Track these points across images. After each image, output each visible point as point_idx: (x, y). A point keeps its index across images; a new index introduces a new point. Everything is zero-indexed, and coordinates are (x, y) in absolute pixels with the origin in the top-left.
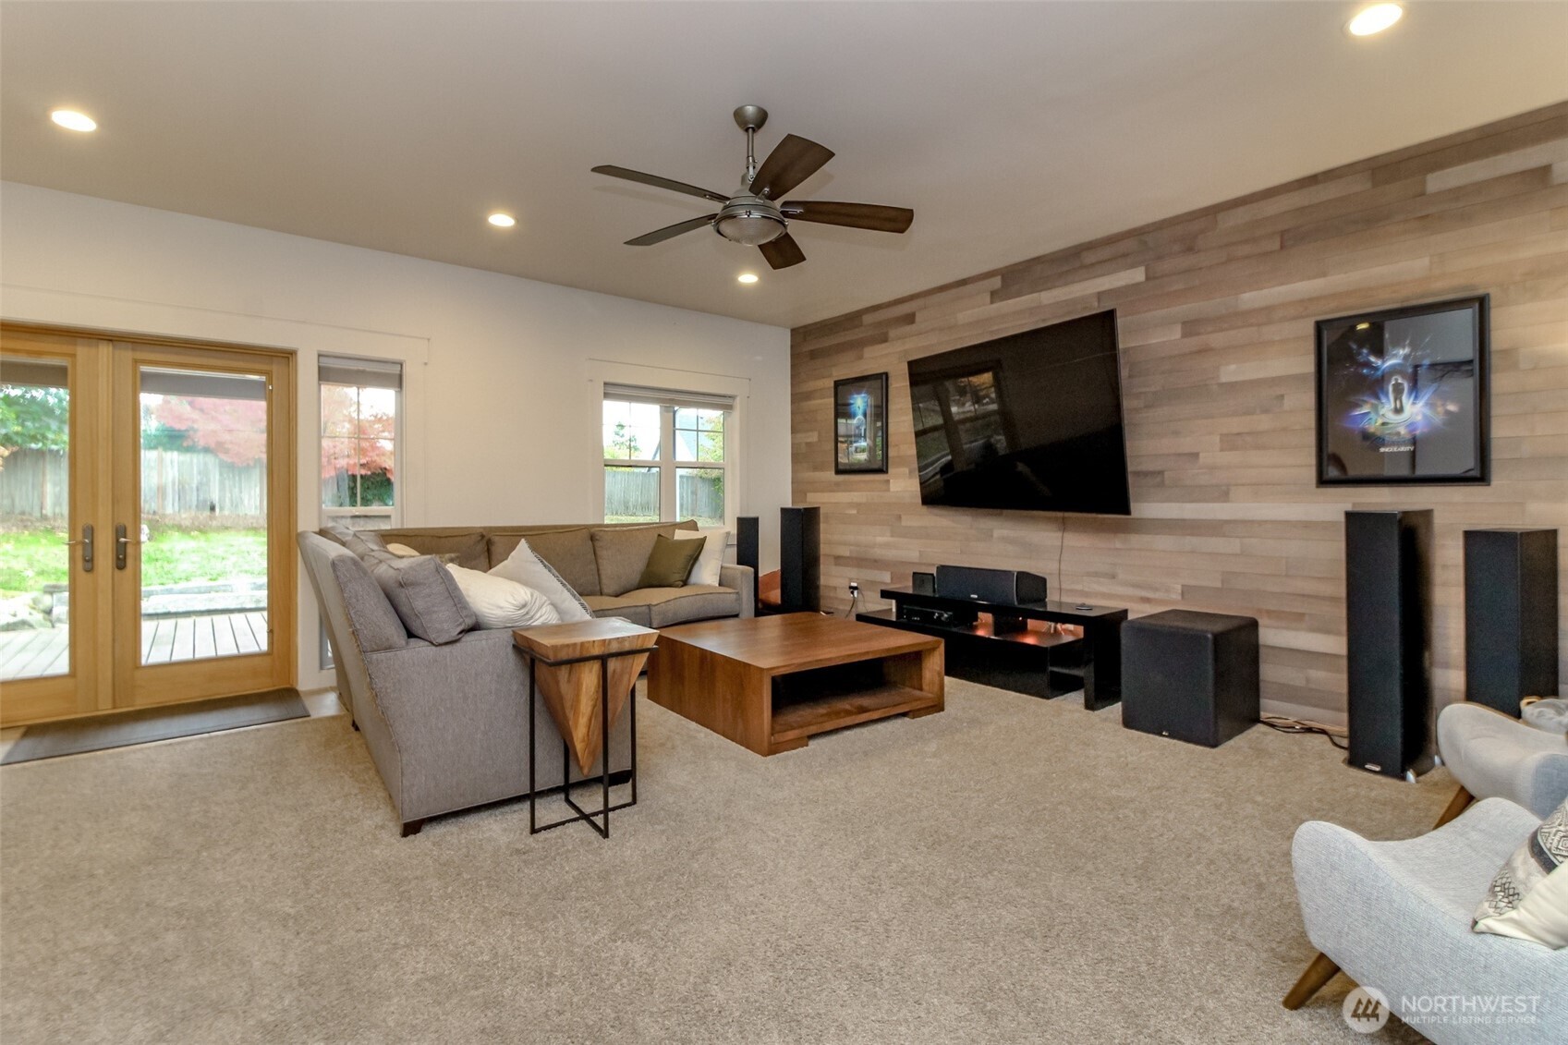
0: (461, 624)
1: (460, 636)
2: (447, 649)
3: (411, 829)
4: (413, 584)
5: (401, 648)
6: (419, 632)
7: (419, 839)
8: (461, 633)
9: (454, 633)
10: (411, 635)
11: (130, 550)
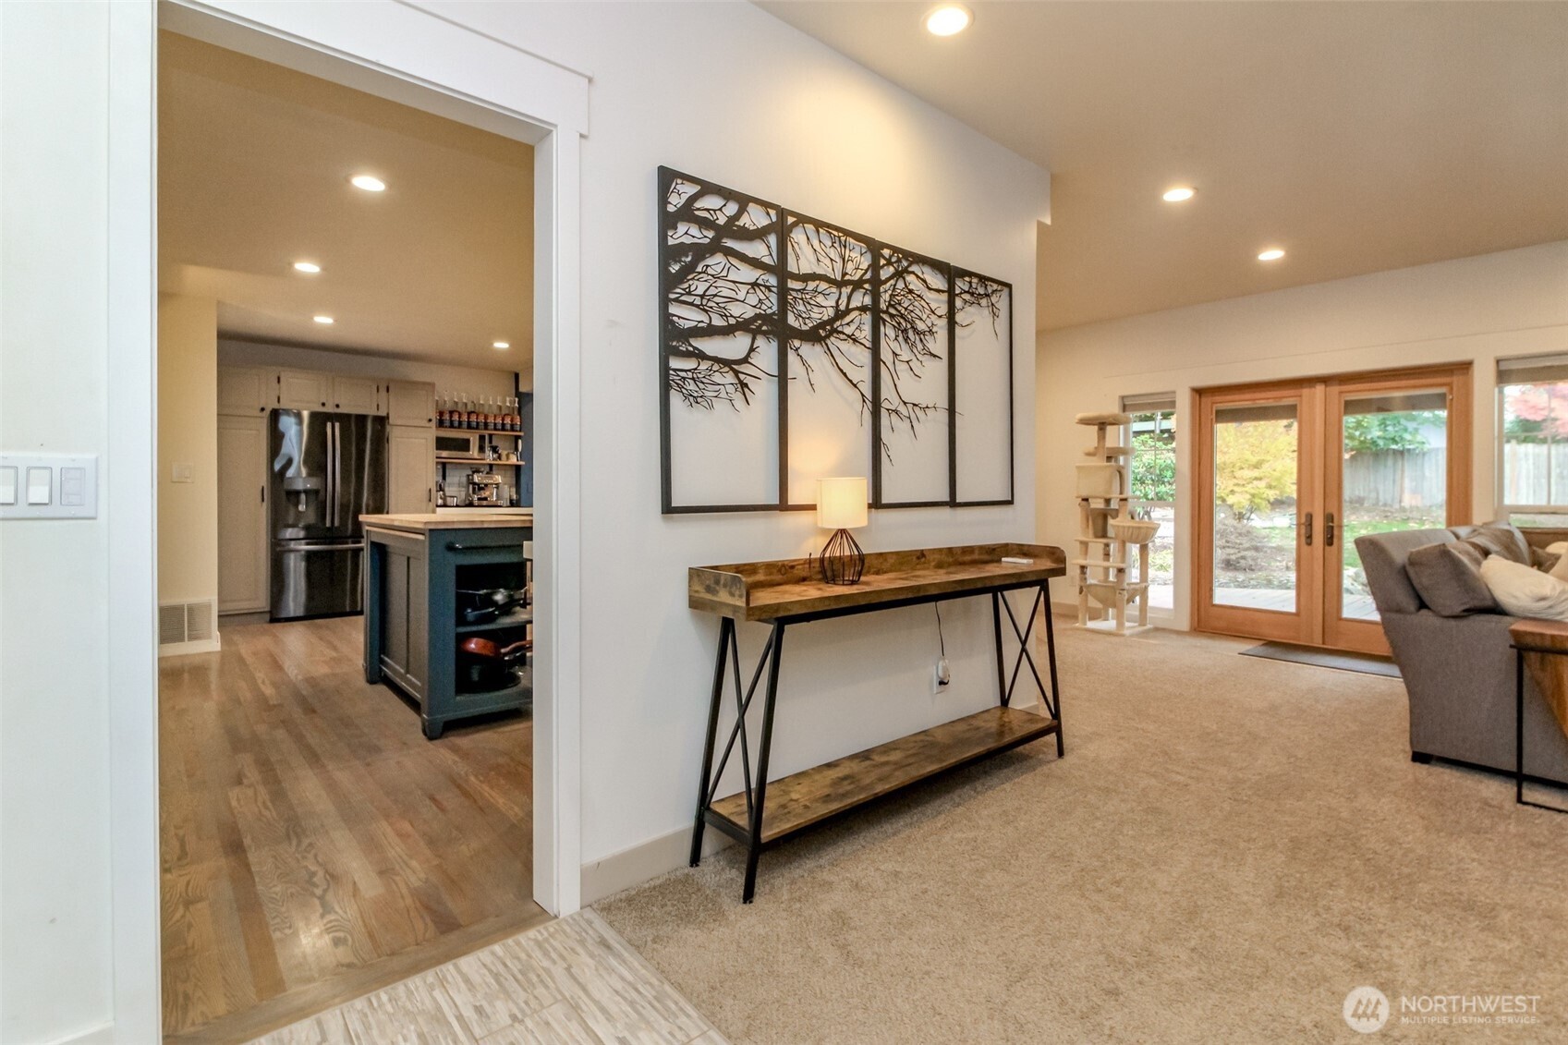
0: (1465, 603)
1: (1465, 614)
2: (1453, 623)
3: (1419, 757)
4: (1421, 564)
5: (1410, 613)
6: (1428, 603)
7: (1422, 770)
8: (1465, 611)
9: (1458, 609)
10: (1422, 605)
11: (1336, 532)
